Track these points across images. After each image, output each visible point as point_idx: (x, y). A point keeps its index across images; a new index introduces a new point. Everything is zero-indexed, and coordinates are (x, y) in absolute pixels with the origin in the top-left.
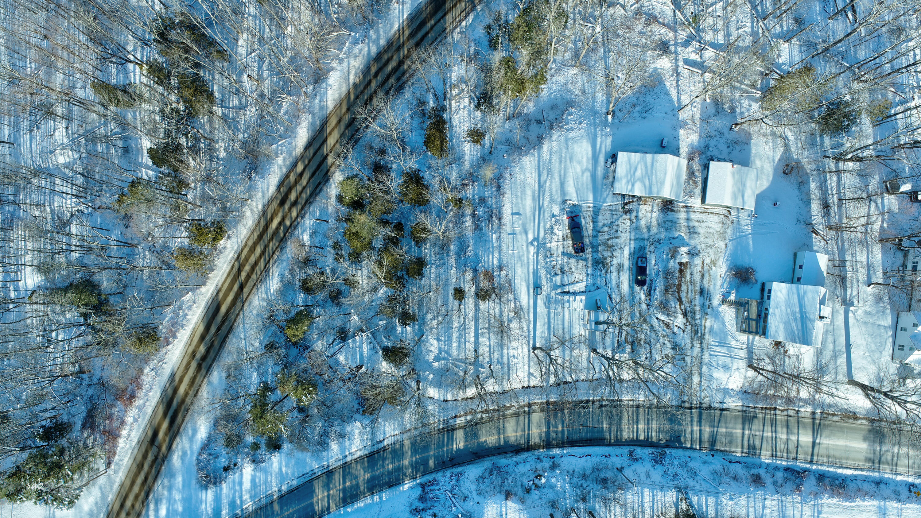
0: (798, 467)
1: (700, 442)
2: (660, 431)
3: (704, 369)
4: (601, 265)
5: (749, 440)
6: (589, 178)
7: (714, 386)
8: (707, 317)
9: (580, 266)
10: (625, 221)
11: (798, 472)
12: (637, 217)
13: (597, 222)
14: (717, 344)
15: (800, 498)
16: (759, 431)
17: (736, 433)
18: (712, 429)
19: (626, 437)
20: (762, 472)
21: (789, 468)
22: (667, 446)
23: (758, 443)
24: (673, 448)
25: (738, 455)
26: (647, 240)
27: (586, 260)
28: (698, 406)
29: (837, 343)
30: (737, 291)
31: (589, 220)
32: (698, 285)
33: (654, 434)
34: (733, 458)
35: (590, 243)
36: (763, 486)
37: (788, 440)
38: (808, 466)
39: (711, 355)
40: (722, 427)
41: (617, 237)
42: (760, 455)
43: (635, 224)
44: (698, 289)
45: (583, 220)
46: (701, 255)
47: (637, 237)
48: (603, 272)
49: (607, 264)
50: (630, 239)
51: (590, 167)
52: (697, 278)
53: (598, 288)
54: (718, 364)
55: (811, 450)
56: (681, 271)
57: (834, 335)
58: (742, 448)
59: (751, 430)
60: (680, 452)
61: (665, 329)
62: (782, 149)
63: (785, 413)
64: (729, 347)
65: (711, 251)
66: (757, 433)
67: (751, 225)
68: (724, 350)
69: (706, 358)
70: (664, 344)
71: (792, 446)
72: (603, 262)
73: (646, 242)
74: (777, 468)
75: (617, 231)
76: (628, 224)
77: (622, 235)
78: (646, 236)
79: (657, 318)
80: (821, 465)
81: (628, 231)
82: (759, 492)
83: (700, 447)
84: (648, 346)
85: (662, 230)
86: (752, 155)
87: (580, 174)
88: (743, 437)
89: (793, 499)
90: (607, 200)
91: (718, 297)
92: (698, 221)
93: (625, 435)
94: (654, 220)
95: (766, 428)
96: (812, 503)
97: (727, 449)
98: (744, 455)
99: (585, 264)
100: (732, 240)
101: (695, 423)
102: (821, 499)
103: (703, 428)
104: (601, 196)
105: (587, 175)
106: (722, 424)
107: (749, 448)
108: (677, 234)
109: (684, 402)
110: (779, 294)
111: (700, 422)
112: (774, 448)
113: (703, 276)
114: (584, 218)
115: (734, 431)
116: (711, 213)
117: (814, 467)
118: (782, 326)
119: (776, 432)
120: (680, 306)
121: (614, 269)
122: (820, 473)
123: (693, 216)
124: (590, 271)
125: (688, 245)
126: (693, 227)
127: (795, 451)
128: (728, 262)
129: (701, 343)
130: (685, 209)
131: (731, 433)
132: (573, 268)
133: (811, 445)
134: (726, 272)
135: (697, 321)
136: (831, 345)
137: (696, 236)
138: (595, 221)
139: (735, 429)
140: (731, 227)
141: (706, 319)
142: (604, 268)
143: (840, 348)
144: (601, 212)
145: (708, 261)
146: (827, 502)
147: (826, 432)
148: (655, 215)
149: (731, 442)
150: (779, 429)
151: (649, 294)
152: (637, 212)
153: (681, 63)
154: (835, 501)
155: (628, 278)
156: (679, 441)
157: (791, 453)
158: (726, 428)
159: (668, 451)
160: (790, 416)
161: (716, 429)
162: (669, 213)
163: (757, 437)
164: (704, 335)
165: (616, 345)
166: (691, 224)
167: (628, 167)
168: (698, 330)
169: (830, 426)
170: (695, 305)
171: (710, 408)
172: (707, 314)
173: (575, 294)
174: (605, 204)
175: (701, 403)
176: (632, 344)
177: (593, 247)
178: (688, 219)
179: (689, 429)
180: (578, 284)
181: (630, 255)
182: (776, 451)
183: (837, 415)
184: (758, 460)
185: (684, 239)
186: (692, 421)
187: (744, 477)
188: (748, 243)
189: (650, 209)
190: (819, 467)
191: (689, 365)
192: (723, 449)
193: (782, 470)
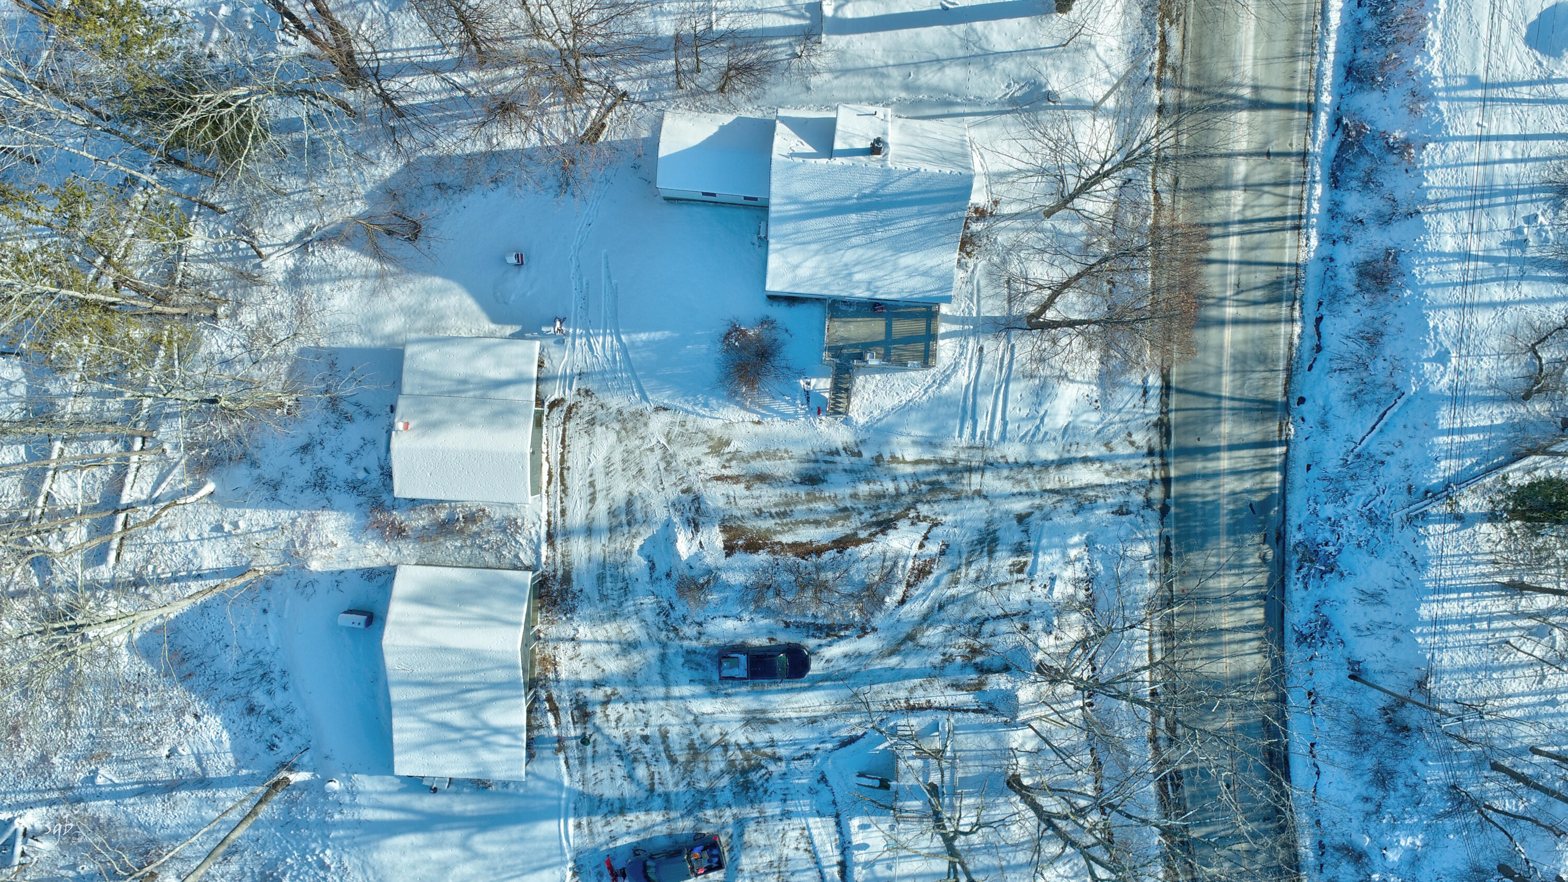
0: (1327, 145)
1: (1265, 444)
2: (1238, 566)
3: (1047, 453)
4: (753, 776)
5: (1255, 303)
6: (491, 835)
7: (1094, 417)
8: (887, 457)
9: (761, 839)
10: (613, 717)
11: (1344, 147)
12: (596, 684)
13: (622, 799)
14: (968, 424)
15: (1431, 146)
16: (1224, 275)
17: (1233, 344)
18: (1227, 415)
19: (1258, 658)
20: (1347, 256)
21: (1333, 175)
22: (1280, 538)
23: (1261, 276)
24: (1284, 522)
25: (1297, 329)
26: (664, 646)
27: (741, 823)
28: (1157, 461)
29: (941, 53)
30: (802, 374)
31: (619, 824)
32: (791, 491)
33: (1247, 581)
34: (1309, 344)
35: (689, 813)
36: (1392, 255)
37: (1247, 187)
38: (1323, 118)
39: (1003, 437)
40: (1218, 386)
41: (664, 737)
42: (1297, 265)
43: (620, 690)
44: (802, 492)
45: (619, 843)
46: (698, 486)
47: (657, 678)
48: (772, 767)
49: (747, 759)
50: (667, 698)
51: (455, 836)
52: (768, 496)
53: (823, 779)
54: (1029, 418)
55: (1274, 113)
56: (752, 547)
57: (917, 65)
58: (1277, 321)
59: (1224, 299)
60: (1296, 500)
61: (931, 578)
62: (340, 251)
63: (1166, 199)
64: (975, 390)
65: (681, 458)
66: (1232, 279)
67: (588, 336)
68: (986, 402)
69: (1014, 451)
70: (977, 579)
71: (1266, 172)
72: (744, 772)
73: (671, 651)
74: (1334, 211)
75: (645, 739)
76: (620, 707)
77: (655, 721)
78: (652, 653)
79: (902, 602)
80: (1319, 77)
81: (642, 706)
82: (1416, 271)
83: (1281, 443)
84: (988, 628)
85: (629, 606)
86: (367, 342)
87: (480, 863)
88: (1246, 322)
89: (1432, 167)
90: (553, 776)
91: (822, 427)
92: (593, 500)
93: (1253, 662)
94: (600, 634)
95: (1214, 255)
96: (1443, 106)
97: (1282, 365)
98: (1297, 314)
99: (752, 826)
100: (642, 391)
101: (1211, 466)
102: (1429, 77)
103: (1224, 443)
104: (541, 797)
105: (480, 841)
106: (1209, 385)
107: (1278, 300)
108: (638, 562)
109: (1148, 504)
110: (805, 271)
111: (1206, 452)
112: (1275, 224)
113: (762, 478)
114: (614, 838)
115: (1228, 350)
116: (563, 461)
117: (1326, 98)
118: (908, 260)
119: (1226, 224)
120: (858, 542)
121: (760, 738)
122: (1342, 79)
123: (577, 515)
124: (772, 808)
125: (668, 524)
126: (612, 513)
127: (1281, 160)
128: (713, 402)
129: (970, 470)
130: (558, 542)
131: (1234, 357)
132: (767, 858)
133: (1260, 115)
134: (743, 407)
135: (904, 487)
136: (949, 72)
137: (638, 505)
138: (621, 807)
139: (1221, 347)
140: (603, 397)
141: (894, 459)
142: (760, 767)
143: (957, 43)
144: (590, 789)
145: (712, 465)
146: (1437, 59)
147: (1221, 71)
148: (584, 631)
149: (1263, 359)
150: (1214, 215)
151: (831, 632)
152: (580, 684)
153: (105, 572)
154: (1434, 36)
155: (784, 697)
156: (1265, 505)
157: (1287, 173)
158: (1220, 373)
159: (1295, 537)
160: (1176, 181)
161: (1226, 404)
162: (575, 586)
163: (1243, 278)
164: (943, 462)
165: (991, 719)
166: (602, 520)
167: (438, 747)
168: (932, 483)
169: (1199, 59)
170: (854, 496)
171: (1163, 427)
172: (878, 459)
173: (845, 847)
174: (566, 782)
175: (1151, 453)
176: (985, 670)
177: (701, 805)
178: (589, 531)
179: (1230, 485)
180: (817, 841)
181: (714, 695)
182: (1284, 218)
183: (1163, 37)
184: (1311, 269)
185: (652, 540)
186: (1206, 477)
187: (1368, 313)
188: (647, 344)
189: (569, 646)
190: (1327, 81)
191: (1037, 501)
192: (1282, 376)
193: (1338, 195)
